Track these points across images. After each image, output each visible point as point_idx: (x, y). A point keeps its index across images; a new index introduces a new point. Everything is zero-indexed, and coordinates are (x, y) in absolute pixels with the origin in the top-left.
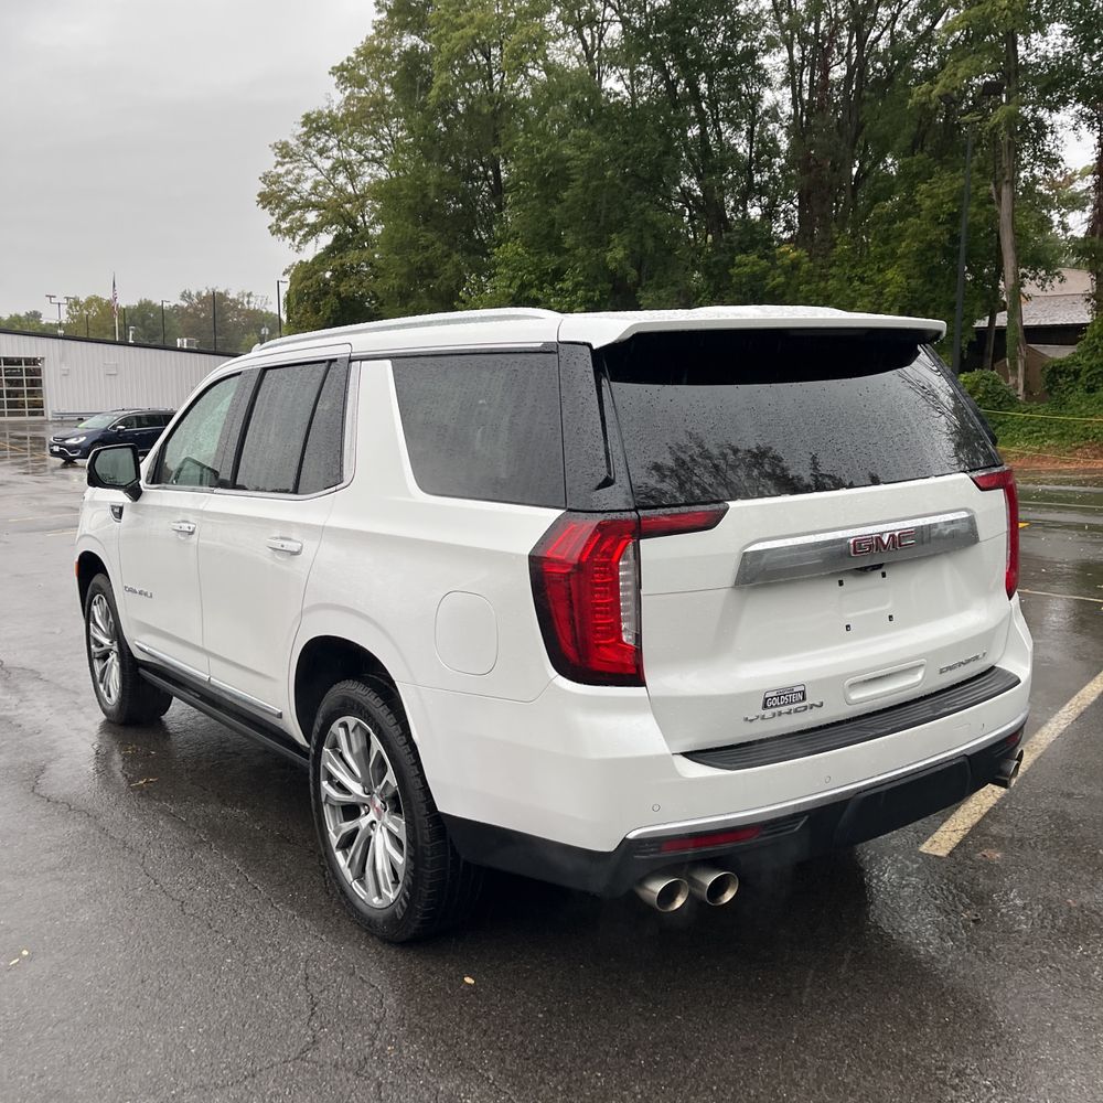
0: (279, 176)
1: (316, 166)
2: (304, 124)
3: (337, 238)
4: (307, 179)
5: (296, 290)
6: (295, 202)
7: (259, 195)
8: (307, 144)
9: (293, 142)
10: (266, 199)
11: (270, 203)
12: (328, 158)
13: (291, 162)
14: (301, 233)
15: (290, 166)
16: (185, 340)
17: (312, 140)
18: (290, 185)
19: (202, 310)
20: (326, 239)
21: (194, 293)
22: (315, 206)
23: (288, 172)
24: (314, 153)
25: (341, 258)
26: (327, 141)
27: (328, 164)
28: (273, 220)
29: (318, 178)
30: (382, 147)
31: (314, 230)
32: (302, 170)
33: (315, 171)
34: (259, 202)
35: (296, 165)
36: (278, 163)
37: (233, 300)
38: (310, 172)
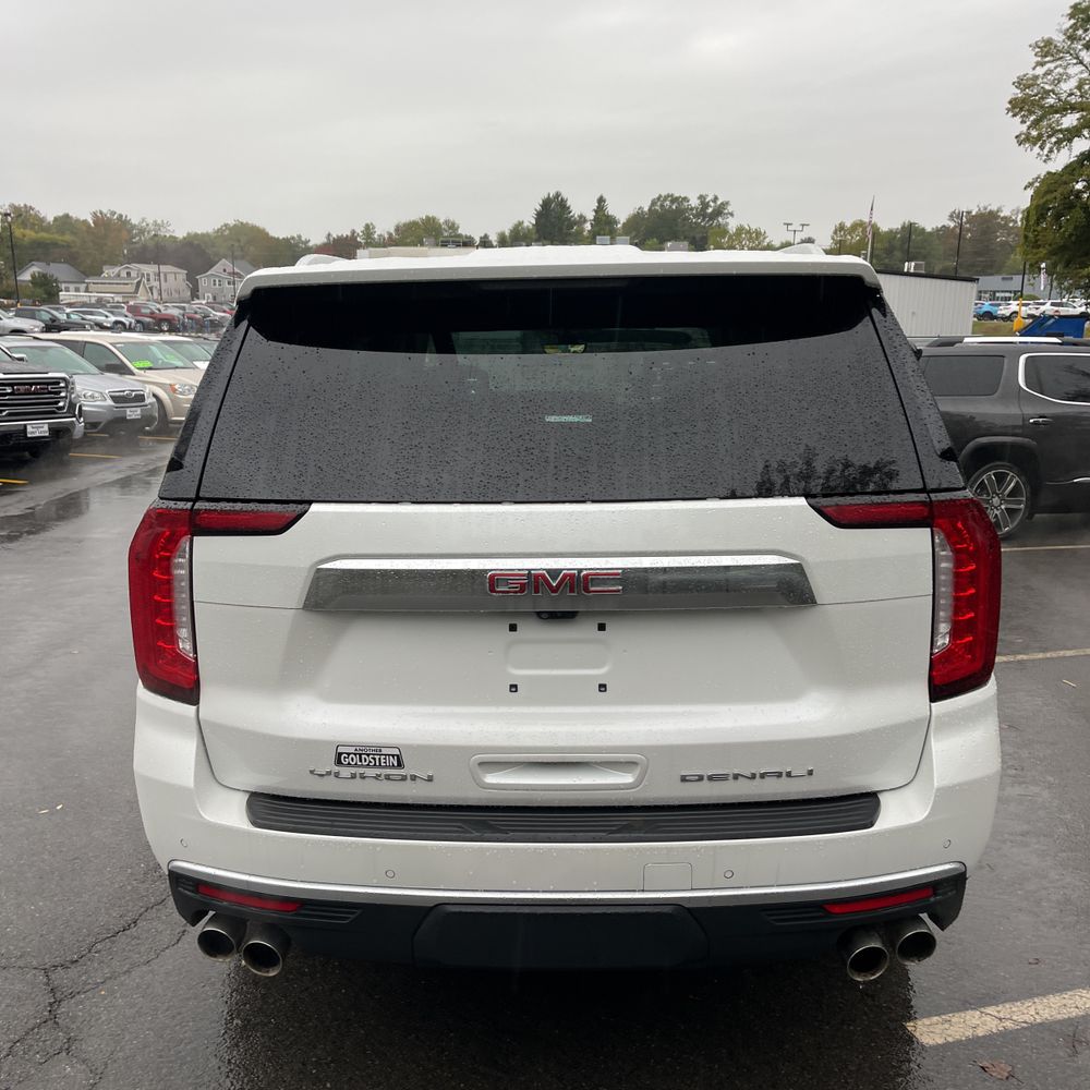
0: (1036, 77)
1: (1081, 62)
2: (1071, 16)
4: (1069, 77)
5: (1037, 206)
6: (1052, 106)
7: (1010, 102)
8: (1072, 38)
9: (1059, 38)
10: (1017, 106)
11: (1021, 109)
13: (1053, 61)
14: (1054, 140)
15: (1051, 66)
16: (913, 264)
17: (1080, 32)
18: (1047, 87)
21: (964, 212)
22: (1073, 108)
23: (1047, 73)
24: (1080, 47)
28: (1024, 128)
29: (1083, 76)
31: (1070, 135)
32: (1065, 68)
33: (1081, 68)
34: (1008, 110)
35: (1059, 63)
36: (1037, 64)
37: (1005, 218)
38: (1075, 70)
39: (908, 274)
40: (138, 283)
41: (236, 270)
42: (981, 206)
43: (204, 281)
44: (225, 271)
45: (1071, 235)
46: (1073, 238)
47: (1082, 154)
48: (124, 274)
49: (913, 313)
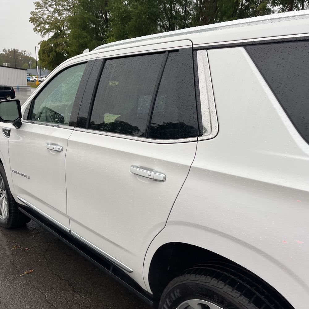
0: (37, 12)
1: (48, 10)
3: (55, 34)
4: (45, 14)
5: (42, 50)
6: (42, 21)
7: (30, 18)
8: (45, 3)
9: (41, 2)
10: (32, 20)
11: (33, 21)
12: (52, 8)
13: (40, 9)
15: (40, 10)
16: (6, 64)
18: (40, 16)
19: (10, 55)
20: (52, 34)
21: (7, 50)
22: (48, 23)
23: (39, 12)
24: (48, 6)
25: (57, 40)
26: (52, 2)
27: (52, 10)
28: (34, 27)
29: (49, 14)
30: (70, 6)
31: (48, 31)
32: (44, 11)
33: (48, 12)
34: (30, 21)
35: (42, 9)
36: (36, 9)
37: (20, 53)
38: (46, 12)
39: (5, 67)
45: (53, 59)
46: (54, 60)
47: (52, 36)
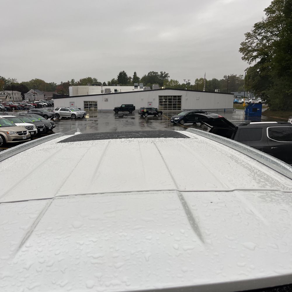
0: (246, 43)
1: (257, 39)
2: (255, 27)
3: (262, 59)
4: (254, 43)
5: (248, 76)
6: (250, 50)
7: (240, 49)
8: (255, 32)
9: (251, 32)
10: (241, 50)
11: (243, 51)
12: (261, 36)
13: (250, 38)
14: (251, 59)
15: (250, 40)
16: (217, 90)
17: (257, 31)
18: (249, 45)
19: (229, 80)
20: (258, 60)
21: (227, 76)
22: (256, 50)
23: (249, 42)
24: (257, 35)
25: (262, 65)
26: (261, 31)
27: (261, 38)
28: (243, 56)
29: (258, 42)
30: (279, 31)
31: (256, 57)
32: (253, 40)
33: (257, 40)
34: (239, 51)
35: (252, 39)
36: (246, 39)
37: (237, 77)
38: (256, 41)
39: (216, 93)
40: (7, 96)
41: (35, 92)
42: (232, 74)
43: (26, 95)
44: (32, 92)
45: (257, 83)
46: (258, 84)
47: (259, 62)
48: (3, 93)
49: (218, 103)
